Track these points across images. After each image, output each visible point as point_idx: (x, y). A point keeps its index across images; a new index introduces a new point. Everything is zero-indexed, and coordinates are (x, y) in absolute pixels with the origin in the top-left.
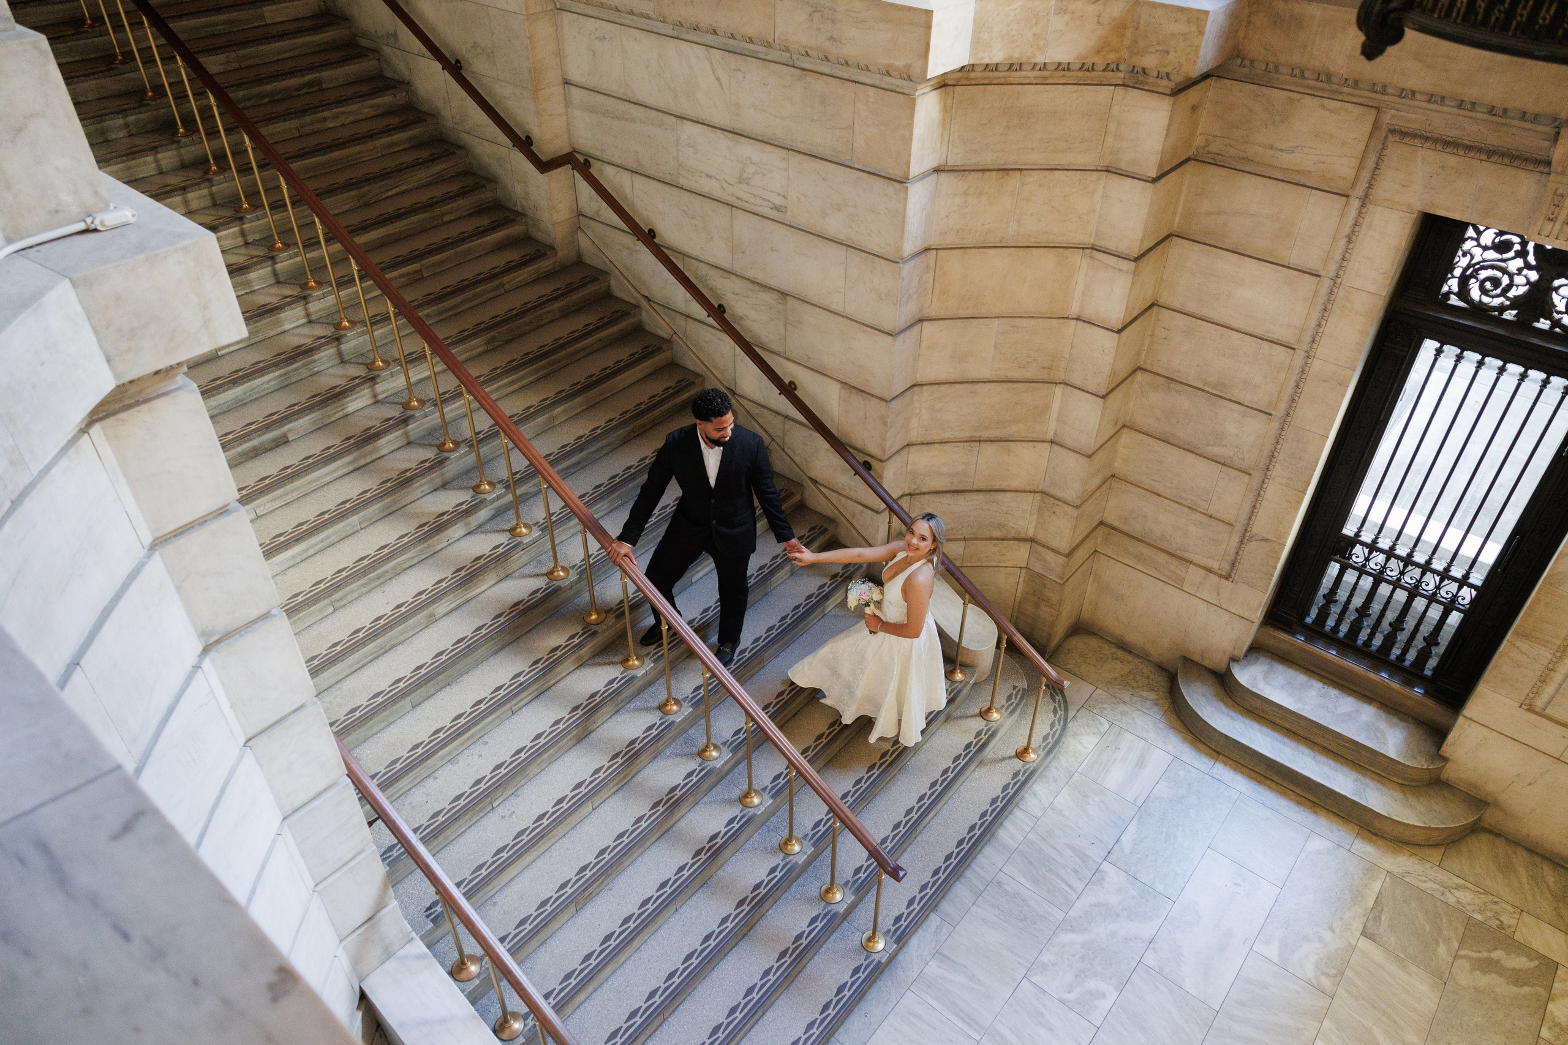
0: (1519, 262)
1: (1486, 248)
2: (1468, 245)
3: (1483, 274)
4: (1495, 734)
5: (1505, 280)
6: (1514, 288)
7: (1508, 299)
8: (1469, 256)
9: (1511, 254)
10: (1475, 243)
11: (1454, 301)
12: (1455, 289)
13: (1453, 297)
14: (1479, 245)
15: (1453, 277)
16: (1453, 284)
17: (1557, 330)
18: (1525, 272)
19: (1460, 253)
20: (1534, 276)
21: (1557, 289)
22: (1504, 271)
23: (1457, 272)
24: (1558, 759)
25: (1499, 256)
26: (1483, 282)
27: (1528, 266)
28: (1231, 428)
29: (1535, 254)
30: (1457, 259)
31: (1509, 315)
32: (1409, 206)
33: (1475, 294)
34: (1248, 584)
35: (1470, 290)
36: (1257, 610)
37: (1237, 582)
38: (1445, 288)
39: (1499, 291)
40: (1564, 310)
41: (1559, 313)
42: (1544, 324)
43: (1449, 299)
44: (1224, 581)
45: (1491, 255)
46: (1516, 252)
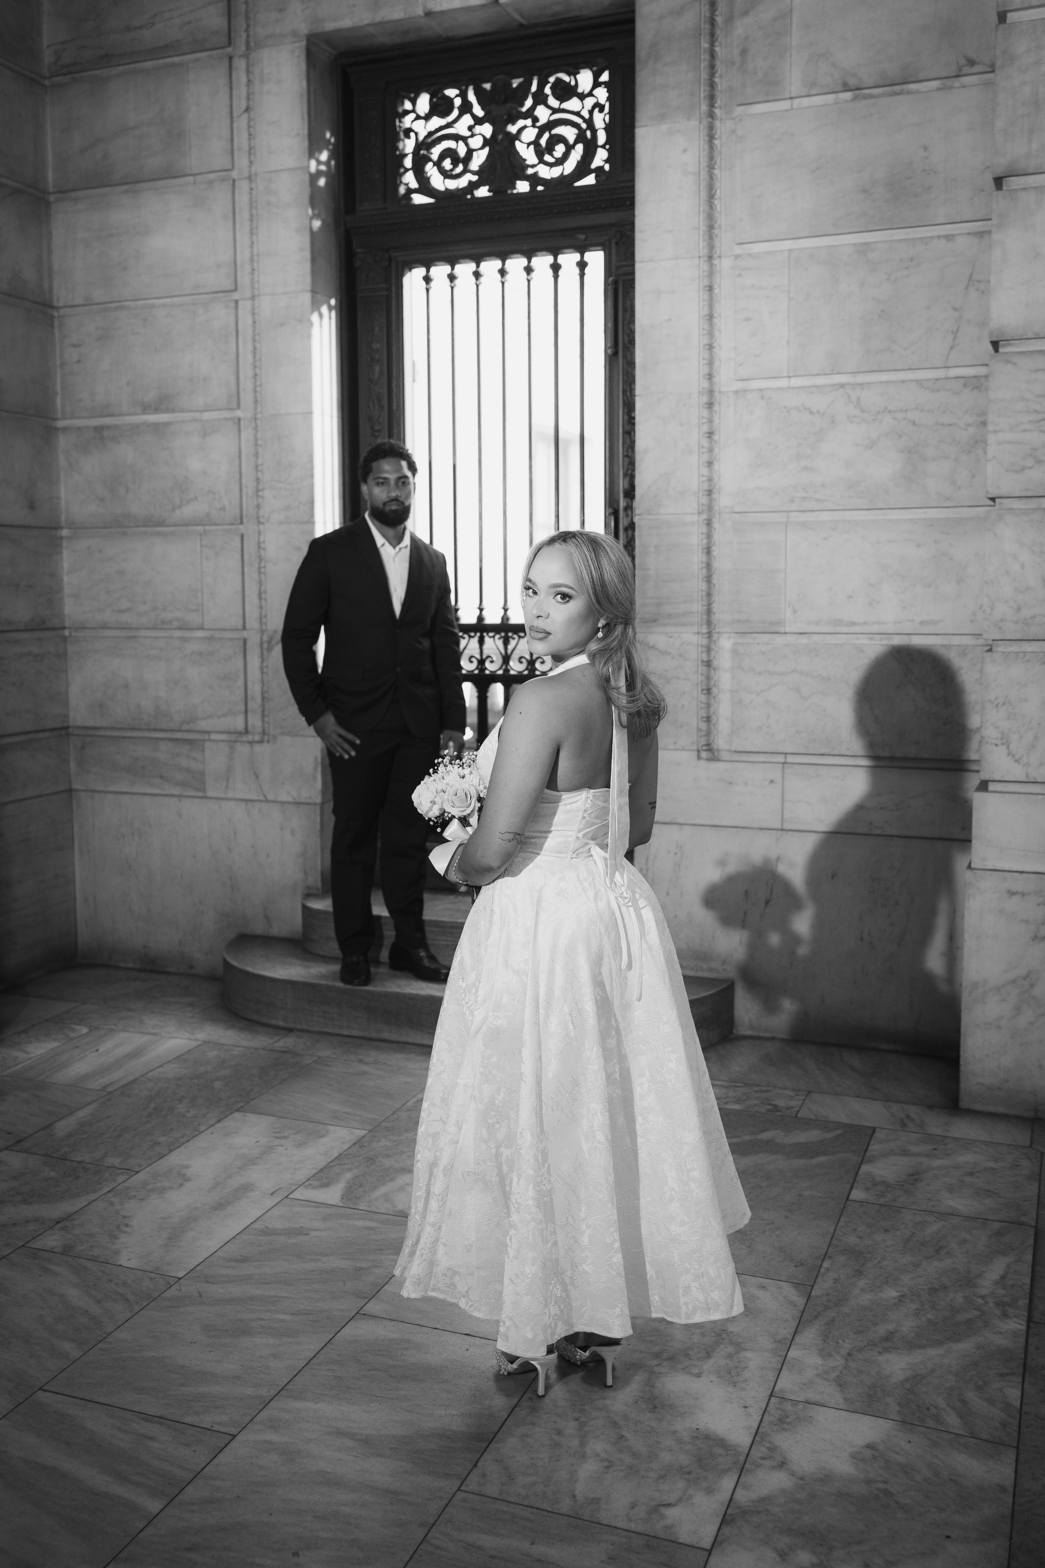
0: (467, 120)
1: (427, 118)
2: (407, 122)
3: (436, 152)
4: (687, 830)
5: (462, 151)
6: (475, 154)
7: (474, 173)
8: (412, 135)
9: (455, 113)
10: (412, 116)
11: (419, 199)
12: (414, 185)
13: (414, 196)
14: (418, 117)
15: (407, 170)
16: (410, 179)
17: (540, 188)
18: (478, 129)
19: (402, 135)
20: (487, 130)
21: (517, 136)
22: (457, 138)
23: (408, 162)
24: (782, 830)
25: (442, 122)
26: (438, 164)
27: (479, 121)
28: (195, 464)
29: (480, 103)
30: (401, 145)
31: (483, 192)
32: (295, 34)
33: (438, 182)
34: (289, 734)
35: (428, 179)
36: (314, 778)
37: (275, 737)
38: (402, 190)
39: (460, 168)
40: (536, 161)
41: (533, 166)
42: (522, 187)
43: (411, 199)
44: (258, 748)
45: (436, 122)
46: (459, 108)
